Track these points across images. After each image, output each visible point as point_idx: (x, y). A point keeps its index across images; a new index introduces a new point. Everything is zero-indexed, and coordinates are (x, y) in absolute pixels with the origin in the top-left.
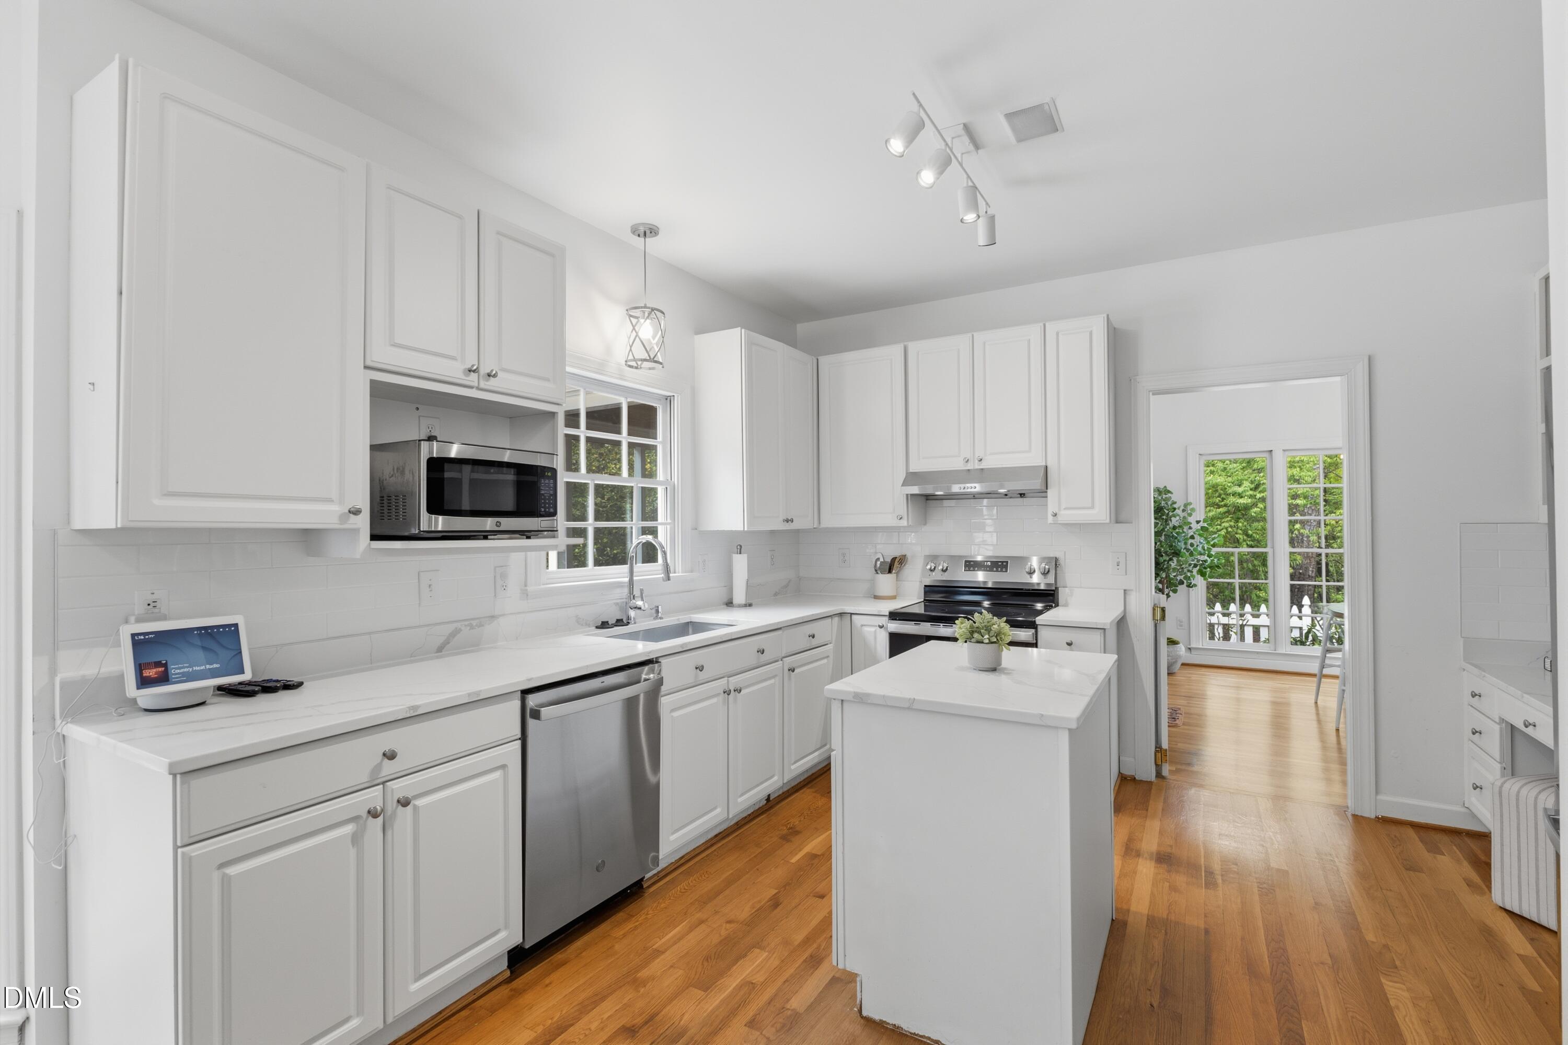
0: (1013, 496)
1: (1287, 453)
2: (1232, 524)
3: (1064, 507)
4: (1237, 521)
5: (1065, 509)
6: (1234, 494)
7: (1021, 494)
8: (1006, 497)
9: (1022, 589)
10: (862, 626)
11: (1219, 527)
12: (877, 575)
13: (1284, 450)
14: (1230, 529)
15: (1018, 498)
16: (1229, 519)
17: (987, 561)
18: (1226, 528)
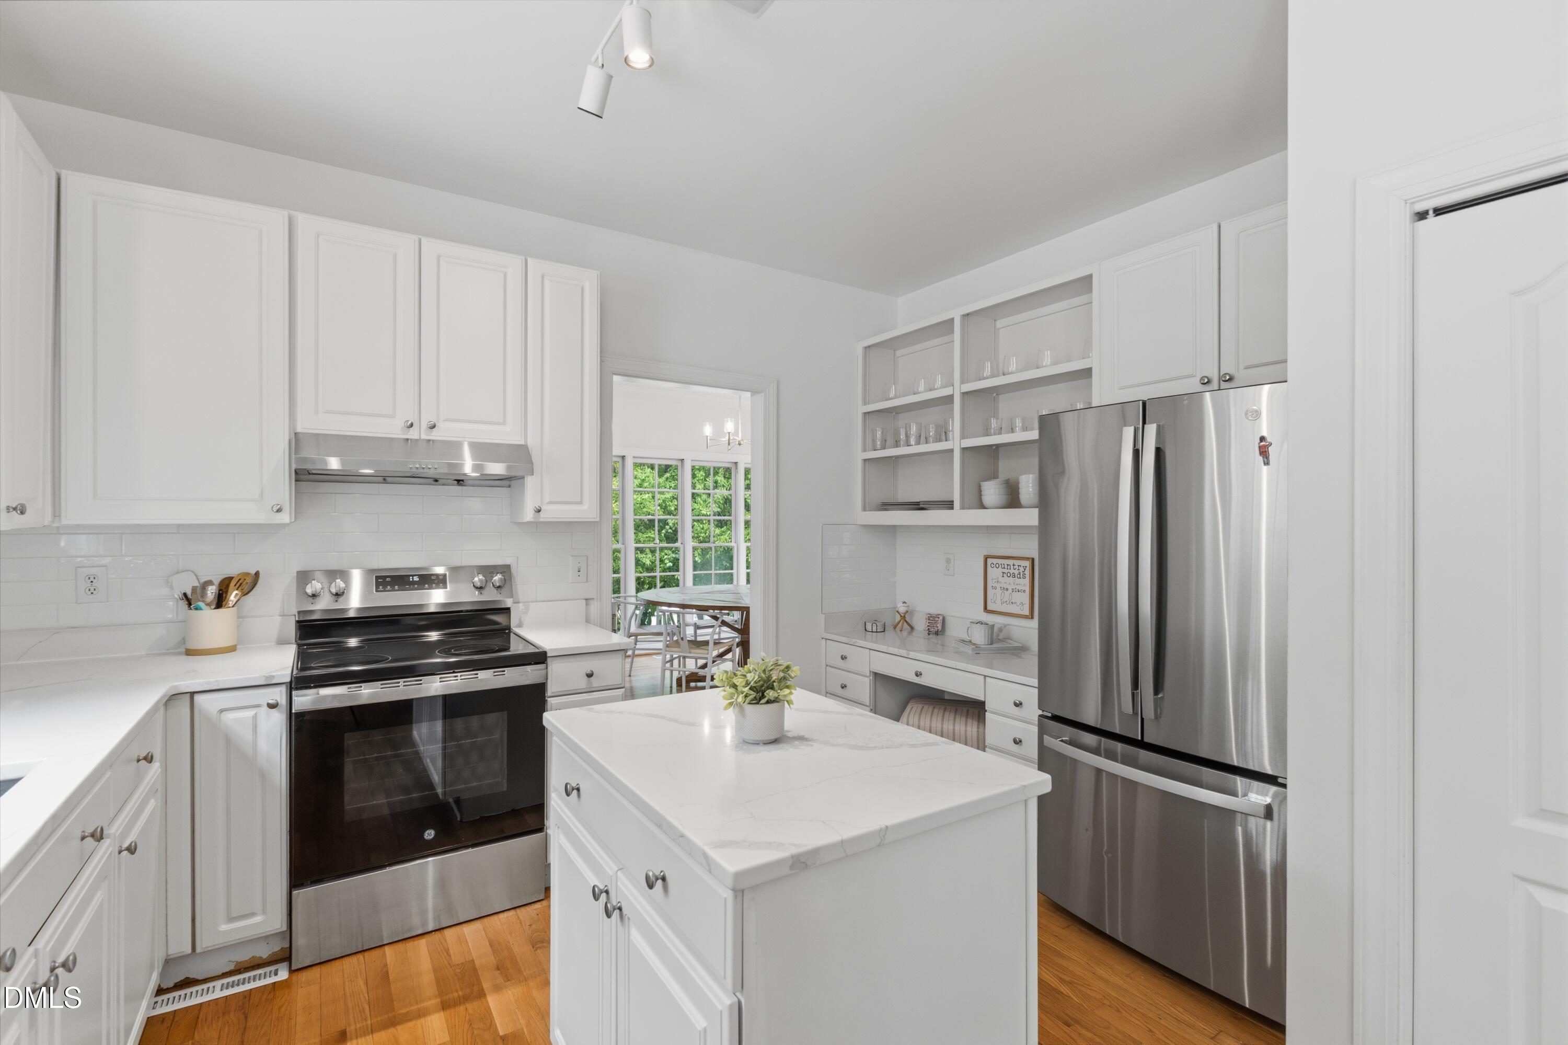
0: (445, 482)
3: (547, 500)
5: (548, 503)
7: (458, 481)
8: (437, 483)
9: (461, 611)
10: (222, 711)
12: (190, 611)
15: (453, 485)
17: (413, 576)
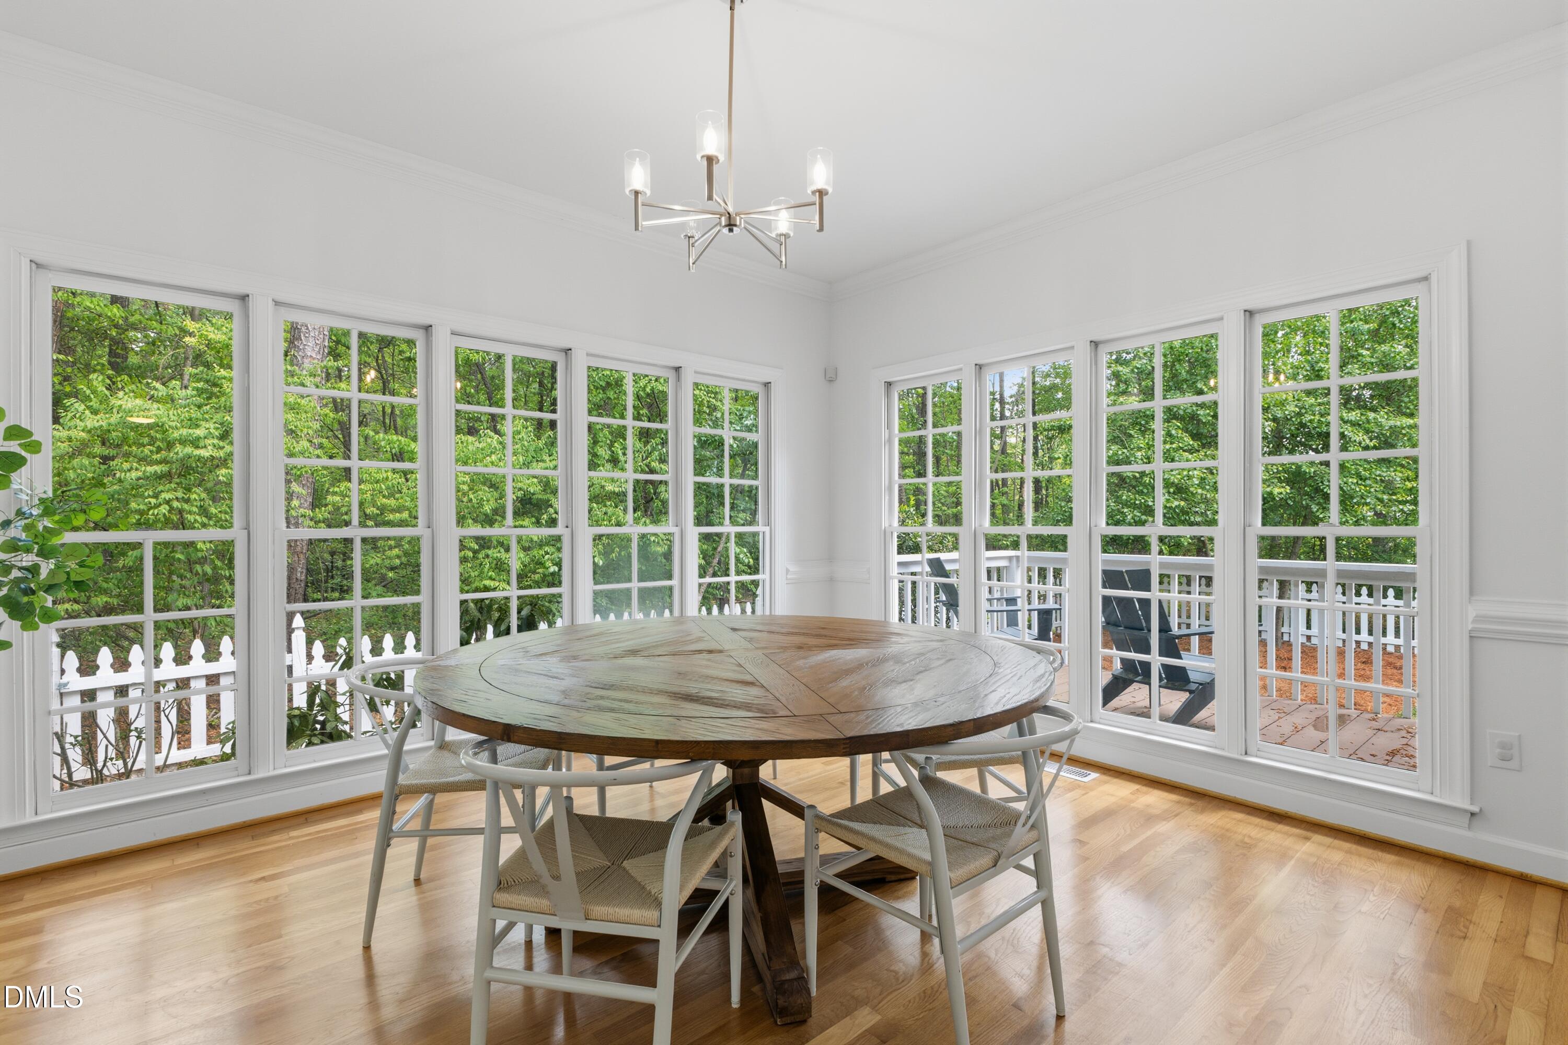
1: (282, 310)
2: (180, 494)
4: (188, 490)
6: (183, 442)
11: (153, 501)
13: (277, 303)
14: (176, 504)
16: (173, 486)
18: (168, 502)
